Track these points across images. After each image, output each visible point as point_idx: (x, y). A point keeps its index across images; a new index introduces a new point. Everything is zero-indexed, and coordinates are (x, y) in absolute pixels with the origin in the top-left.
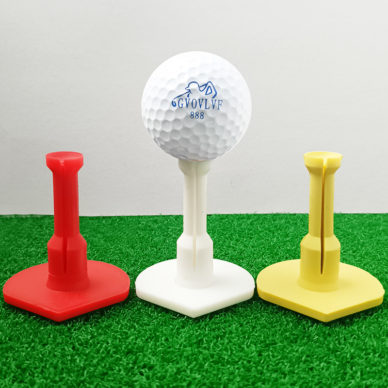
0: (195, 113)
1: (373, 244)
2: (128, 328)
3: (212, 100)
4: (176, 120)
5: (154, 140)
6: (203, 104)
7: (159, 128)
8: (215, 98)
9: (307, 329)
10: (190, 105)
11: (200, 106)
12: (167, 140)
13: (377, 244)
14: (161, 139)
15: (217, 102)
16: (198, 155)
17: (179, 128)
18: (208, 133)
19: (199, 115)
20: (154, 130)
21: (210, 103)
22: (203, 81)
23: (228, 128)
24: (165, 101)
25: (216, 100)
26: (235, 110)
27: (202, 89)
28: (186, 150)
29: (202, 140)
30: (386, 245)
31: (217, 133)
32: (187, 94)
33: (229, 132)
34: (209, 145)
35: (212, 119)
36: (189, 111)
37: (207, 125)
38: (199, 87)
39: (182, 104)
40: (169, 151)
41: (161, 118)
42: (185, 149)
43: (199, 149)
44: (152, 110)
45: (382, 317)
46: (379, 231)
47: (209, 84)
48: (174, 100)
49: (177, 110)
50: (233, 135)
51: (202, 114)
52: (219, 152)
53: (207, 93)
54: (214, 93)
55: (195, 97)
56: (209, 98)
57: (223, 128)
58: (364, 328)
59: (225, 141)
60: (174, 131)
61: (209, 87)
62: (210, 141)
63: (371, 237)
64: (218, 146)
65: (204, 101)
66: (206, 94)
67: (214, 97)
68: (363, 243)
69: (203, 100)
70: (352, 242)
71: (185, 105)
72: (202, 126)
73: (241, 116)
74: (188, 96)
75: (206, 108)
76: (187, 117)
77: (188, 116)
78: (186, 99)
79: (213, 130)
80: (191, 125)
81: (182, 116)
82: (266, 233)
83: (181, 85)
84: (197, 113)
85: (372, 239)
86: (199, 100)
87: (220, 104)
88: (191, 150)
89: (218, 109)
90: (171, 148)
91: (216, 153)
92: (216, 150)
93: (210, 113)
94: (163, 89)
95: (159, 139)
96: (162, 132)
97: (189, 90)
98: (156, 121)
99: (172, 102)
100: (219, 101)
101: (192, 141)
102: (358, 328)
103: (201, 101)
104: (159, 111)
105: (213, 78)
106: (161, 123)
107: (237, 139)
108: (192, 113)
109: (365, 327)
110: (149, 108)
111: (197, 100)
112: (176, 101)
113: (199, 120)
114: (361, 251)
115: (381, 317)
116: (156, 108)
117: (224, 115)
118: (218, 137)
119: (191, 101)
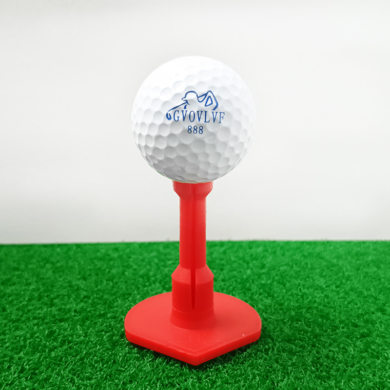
0: (193, 127)
1: (360, 277)
2: (69, 380)
3: (213, 112)
4: (171, 136)
5: (146, 158)
6: (203, 117)
7: (152, 145)
8: (216, 110)
9: (276, 384)
10: (187, 118)
11: (199, 119)
12: (161, 158)
13: (365, 277)
14: (153, 157)
15: (218, 114)
16: (196, 176)
17: (175, 144)
18: (208, 151)
19: (198, 130)
20: (146, 147)
21: (210, 115)
22: (202, 91)
23: (231, 144)
24: (158, 113)
25: (217, 112)
26: (239, 124)
27: (201, 99)
28: (183, 170)
29: (201, 158)
30: (374, 278)
31: (219, 150)
32: (184, 105)
33: (232, 149)
34: (209, 164)
35: (213, 134)
36: (186, 125)
37: (207, 141)
38: (198, 97)
39: (178, 117)
40: (163, 171)
41: (154, 133)
42: (182, 168)
43: (198, 168)
44: (143, 124)
45: (365, 370)
46: (367, 261)
47: (210, 94)
48: (169, 113)
49: (172, 124)
50: (237, 152)
51: (201, 128)
52: (220, 172)
53: (207, 105)
54: (214, 104)
55: (193, 108)
56: (209, 110)
57: (225, 144)
58: (342, 383)
59: (228, 159)
60: (169, 148)
61: (210, 97)
62: (211, 160)
63: (358, 269)
64: (220, 165)
65: (204, 113)
66: (205, 106)
67: (214, 109)
68: (349, 276)
69: (202, 112)
70: (336, 275)
71: (181, 118)
72: (201, 142)
73: (245, 131)
74: (185, 108)
75: (205, 121)
76: (183, 132)
77: (185, 130)
78: (183, 111)
79: (214, 146)
80: (188, 140)
81: (178, 131)
82: (239, 264)
83: (176, 95)
84: (195, 128)
85: (359, 271)
86: (198, 112)
87: (222, 116)
88: (188, 170)
89: (220, 122)
90: (165, 167)
91: (217, 174)
92: (217, 169)
93: (210, 127)
94: (156, 100)
95: (152, 157)
96: (156, 149)
97: (187, 101)
98: (148, 136)
99: (167, 114)
100: (220, 113)
101: (190, 160)
102: (335, 384)
103: (200, 113)
104: (152, 125)
105: (213, 87)
106: (154, 138)
107: (241, 156)
108: (190, 128)
109: (345, 382)
110: (140, 121)
111: (196, 112)
112: (171, 113)
113: (198, 135)
114: (345, 286)
115: (363, 369)
116: (148, 121)
117: (227, 130)
118: (219, 155)
119: (188, 113)
